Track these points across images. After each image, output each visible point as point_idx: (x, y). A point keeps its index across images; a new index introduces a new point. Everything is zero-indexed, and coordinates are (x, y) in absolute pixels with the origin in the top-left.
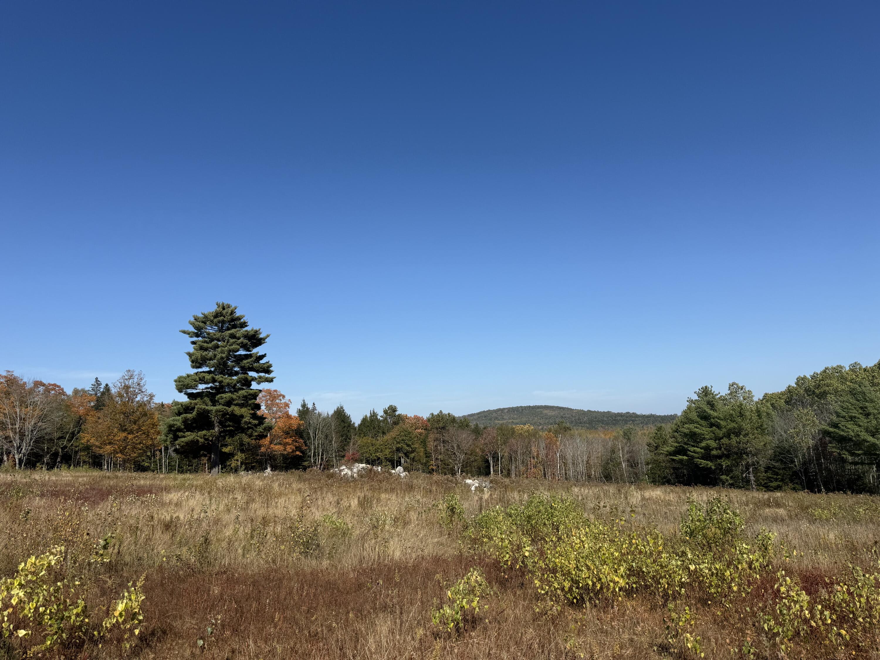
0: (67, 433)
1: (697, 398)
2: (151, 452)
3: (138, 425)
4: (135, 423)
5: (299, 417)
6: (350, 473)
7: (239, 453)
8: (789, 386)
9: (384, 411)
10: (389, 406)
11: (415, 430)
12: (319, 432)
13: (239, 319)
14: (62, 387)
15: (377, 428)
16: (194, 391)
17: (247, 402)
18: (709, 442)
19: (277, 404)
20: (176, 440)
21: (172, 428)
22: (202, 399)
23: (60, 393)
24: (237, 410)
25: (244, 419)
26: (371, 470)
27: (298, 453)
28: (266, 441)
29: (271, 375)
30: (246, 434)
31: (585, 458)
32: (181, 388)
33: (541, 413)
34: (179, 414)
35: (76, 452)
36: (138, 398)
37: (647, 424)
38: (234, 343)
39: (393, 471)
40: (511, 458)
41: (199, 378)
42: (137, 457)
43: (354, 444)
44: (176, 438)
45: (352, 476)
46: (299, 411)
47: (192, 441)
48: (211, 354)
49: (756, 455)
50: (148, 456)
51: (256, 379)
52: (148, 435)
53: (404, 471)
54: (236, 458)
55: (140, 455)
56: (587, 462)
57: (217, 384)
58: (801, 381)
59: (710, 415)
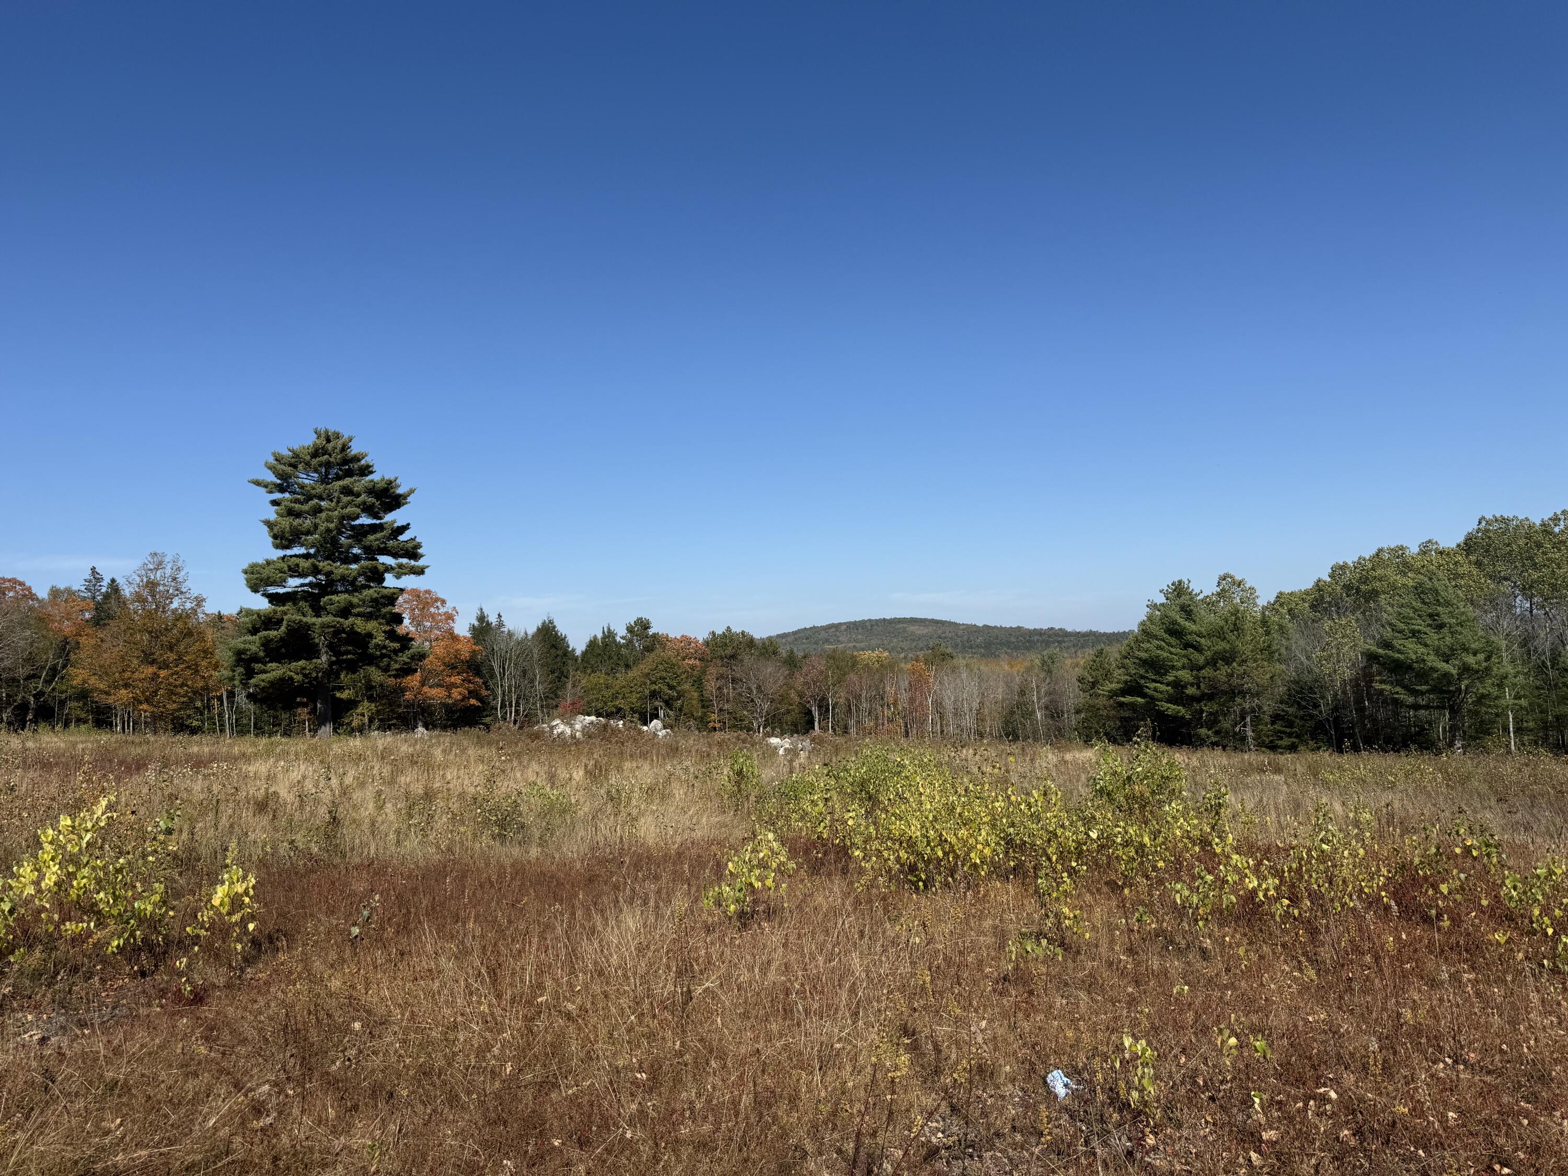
0: (43, 668)
1: (1163, 600)
2: (203, 701)
3: (177, 652)
4: (171, 649)
5: (473, 638)
6: (568, 731)
7: (366, 703)
8: (1319, 581)
9: (628, 629)
10: (635, 619)
11: (684, 660)
12: (510, 664)
13: (357, 459)
14: (27, 584)
15: (615, 658)
16: (281, 590)
17: (379, 610)
18: (1180, 673)
19: (433, 616)
20: (251, 677)
21: (243, 656)
22: (295, 604)
23: (24, 596)
24: (361, 626)
25: (374, 641)
26: (605, 726)
27: (473, 701)
28: (413, 681)
29: (421, 563)
30: (378, 667)
31: (975, 705)
32: (255, 584)
33: (904, 630)
34: (254, 631)
35: (62, 703)
36: (175, 604)
37: (1083, 647)
38: (349, 503)
39: (645, 728)
40: (849, 706)
41: (289, 566)
42: (177, 710)
43: (574, 686)
44: (250, 673)
45: (573, 737)
46: (473, 629)
47: (282, 680)
48: (308, 523)
49: (1258, 695)
50: (197, 708)
51: (392, 568)
52: (197, 671)
53: (665, 727)
54: (359, 710)
55: (184, 706)
56: (979, 712)
57: (322, 577)
58: (1338, 571)
59: (1185, 628)
